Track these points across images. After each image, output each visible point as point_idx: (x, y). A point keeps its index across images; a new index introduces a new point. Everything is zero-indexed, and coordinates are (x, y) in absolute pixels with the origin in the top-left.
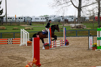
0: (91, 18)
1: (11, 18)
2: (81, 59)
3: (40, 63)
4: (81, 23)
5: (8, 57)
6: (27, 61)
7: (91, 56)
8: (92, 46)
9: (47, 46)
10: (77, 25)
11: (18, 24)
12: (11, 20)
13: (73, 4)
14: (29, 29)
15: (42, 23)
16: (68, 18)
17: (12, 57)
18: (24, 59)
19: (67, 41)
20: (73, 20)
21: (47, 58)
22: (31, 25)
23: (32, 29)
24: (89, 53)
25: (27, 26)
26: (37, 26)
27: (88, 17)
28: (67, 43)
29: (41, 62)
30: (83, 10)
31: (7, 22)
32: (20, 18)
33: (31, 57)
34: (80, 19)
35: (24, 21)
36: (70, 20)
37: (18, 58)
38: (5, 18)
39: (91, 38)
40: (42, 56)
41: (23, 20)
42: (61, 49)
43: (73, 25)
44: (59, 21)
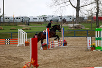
0: (89, 18)
1: (8, 18)
2: (80, 59)
3: (38, 64)
4: (80, 23)
5: (6, 57)
6: (24, 62)
7: (89, 57)
8: (90, 46)
9: (45, 47)
10: (75, 25)
11: (16, 24)
12: (9, 20)
13: (71, 4)
14: (27, 29)
15: (40, 23)
16: (66, 18)
17: (10, 58)
18: (21, 60)
19: (65, 41)
20: (71, 20)
21: (45, 58)
22: (28, 25)
23: (30, 29)
24: (88, 53)
25: (25, 27)
26: (35, 26)
27: (86, 17)
28: (65, 44)
29: (39, 62)
30: (81, 10)
31: (4, 22)
32: (17, 18)
33: (29, 57)
34: (79, 19)
35: (22, 21)
36: (68, 19)
37: (16, 59)
38: (2, 18)
39: (89, 38)
40: (39, 57)
41: (20, 20)
42: (59, 50)
43: (71, 25)
44: (57, 21)
